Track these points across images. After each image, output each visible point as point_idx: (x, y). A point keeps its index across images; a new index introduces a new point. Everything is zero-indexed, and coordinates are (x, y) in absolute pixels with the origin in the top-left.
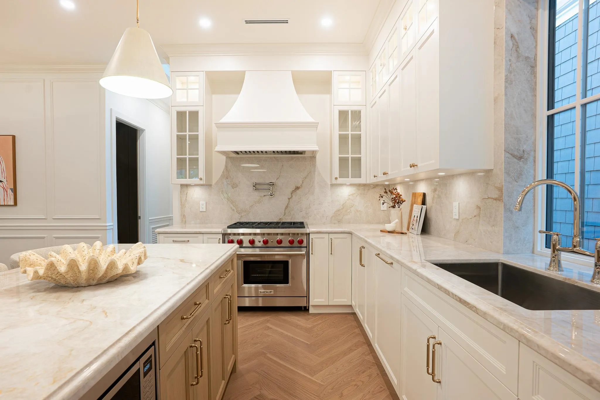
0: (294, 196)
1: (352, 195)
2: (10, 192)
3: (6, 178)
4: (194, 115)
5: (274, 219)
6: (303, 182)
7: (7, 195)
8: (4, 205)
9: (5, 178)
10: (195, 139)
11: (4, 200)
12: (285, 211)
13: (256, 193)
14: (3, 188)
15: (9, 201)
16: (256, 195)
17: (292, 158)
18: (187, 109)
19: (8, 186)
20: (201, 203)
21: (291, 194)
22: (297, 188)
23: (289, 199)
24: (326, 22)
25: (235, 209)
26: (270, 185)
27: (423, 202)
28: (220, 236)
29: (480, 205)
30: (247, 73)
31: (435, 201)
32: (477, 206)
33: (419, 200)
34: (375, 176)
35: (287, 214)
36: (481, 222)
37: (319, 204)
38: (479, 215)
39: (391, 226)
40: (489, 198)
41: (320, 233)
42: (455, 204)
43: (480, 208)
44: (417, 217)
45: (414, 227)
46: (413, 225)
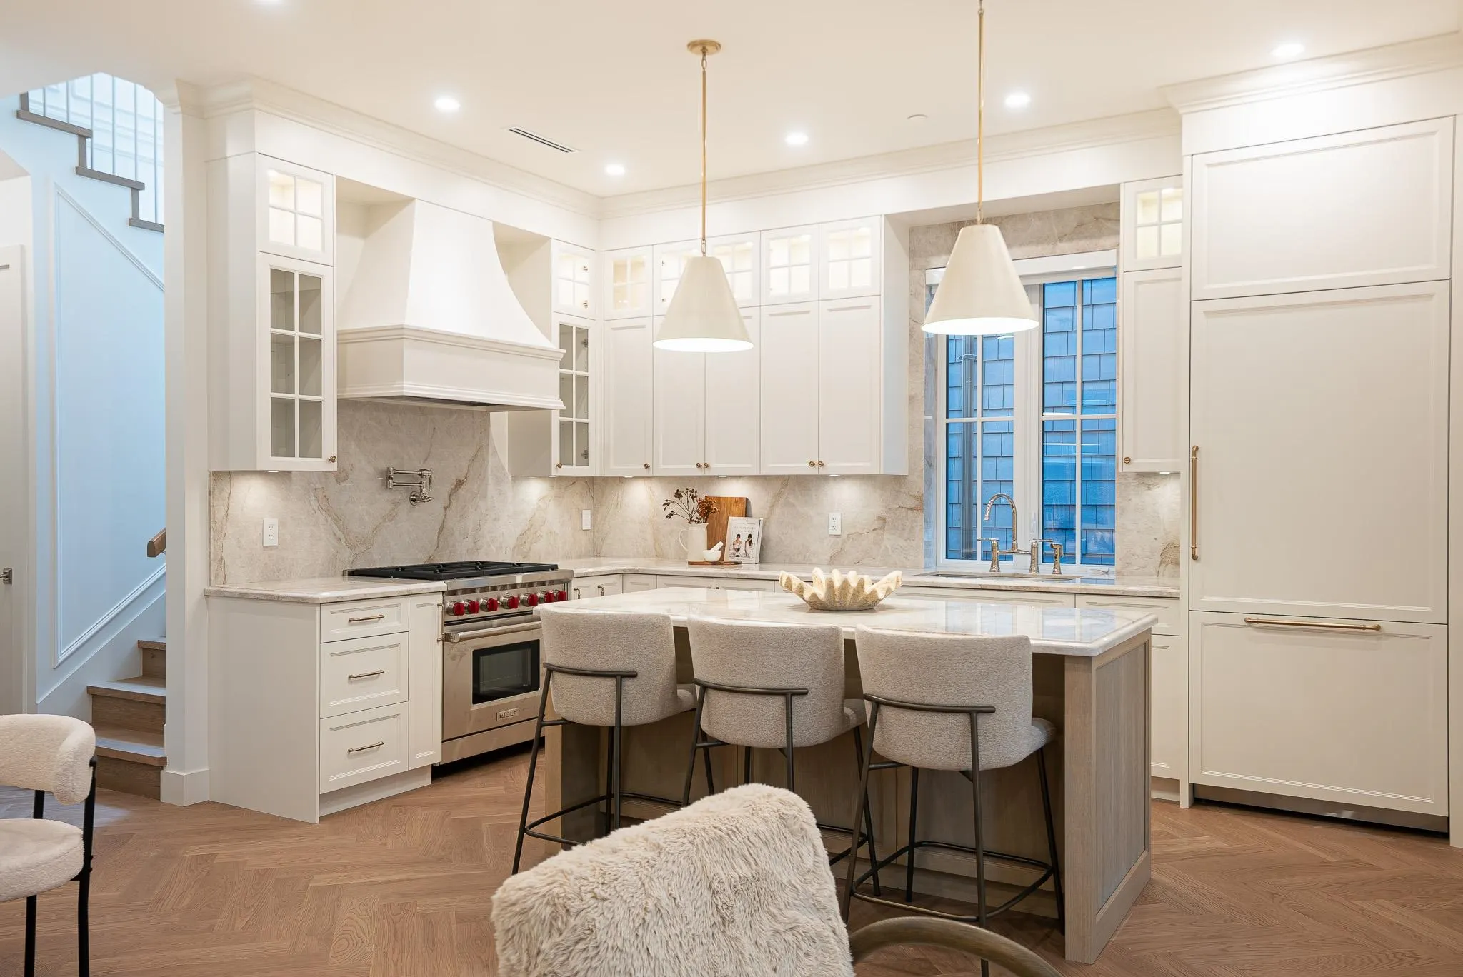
0: (454, 503)
1: (544, 498)
4: (312, 288)
5: (420, 560)
6: (469, 471)
10: (312, 348)
12: (438, 537)
13: (386, 496)
16: (384, 501)
17: (451, 412)
18: (296, 267)
20: (267, 522)
21: (450, 496)
22: (460, 483)
23: (446, 509)
24: (615, 170)
25: (342, 537)
26: (422, 476)
27: (746, 513)
28: (439, 599)
29: (884, 515)
30: (417, 203)
31: (777, 511)
32: (880, 518)
33: (734, 509)
34: (647, 466)
35: (440, 546)
36: (886, 536)
37: (495, 519)
38: (883, 528)
39: (714, 554)
40: (899, 507)
41: (586, 576)
42: (831, 515)
43: (884, 520)
44: (750, 536)
45: (742, 552)
46: (738, 550)
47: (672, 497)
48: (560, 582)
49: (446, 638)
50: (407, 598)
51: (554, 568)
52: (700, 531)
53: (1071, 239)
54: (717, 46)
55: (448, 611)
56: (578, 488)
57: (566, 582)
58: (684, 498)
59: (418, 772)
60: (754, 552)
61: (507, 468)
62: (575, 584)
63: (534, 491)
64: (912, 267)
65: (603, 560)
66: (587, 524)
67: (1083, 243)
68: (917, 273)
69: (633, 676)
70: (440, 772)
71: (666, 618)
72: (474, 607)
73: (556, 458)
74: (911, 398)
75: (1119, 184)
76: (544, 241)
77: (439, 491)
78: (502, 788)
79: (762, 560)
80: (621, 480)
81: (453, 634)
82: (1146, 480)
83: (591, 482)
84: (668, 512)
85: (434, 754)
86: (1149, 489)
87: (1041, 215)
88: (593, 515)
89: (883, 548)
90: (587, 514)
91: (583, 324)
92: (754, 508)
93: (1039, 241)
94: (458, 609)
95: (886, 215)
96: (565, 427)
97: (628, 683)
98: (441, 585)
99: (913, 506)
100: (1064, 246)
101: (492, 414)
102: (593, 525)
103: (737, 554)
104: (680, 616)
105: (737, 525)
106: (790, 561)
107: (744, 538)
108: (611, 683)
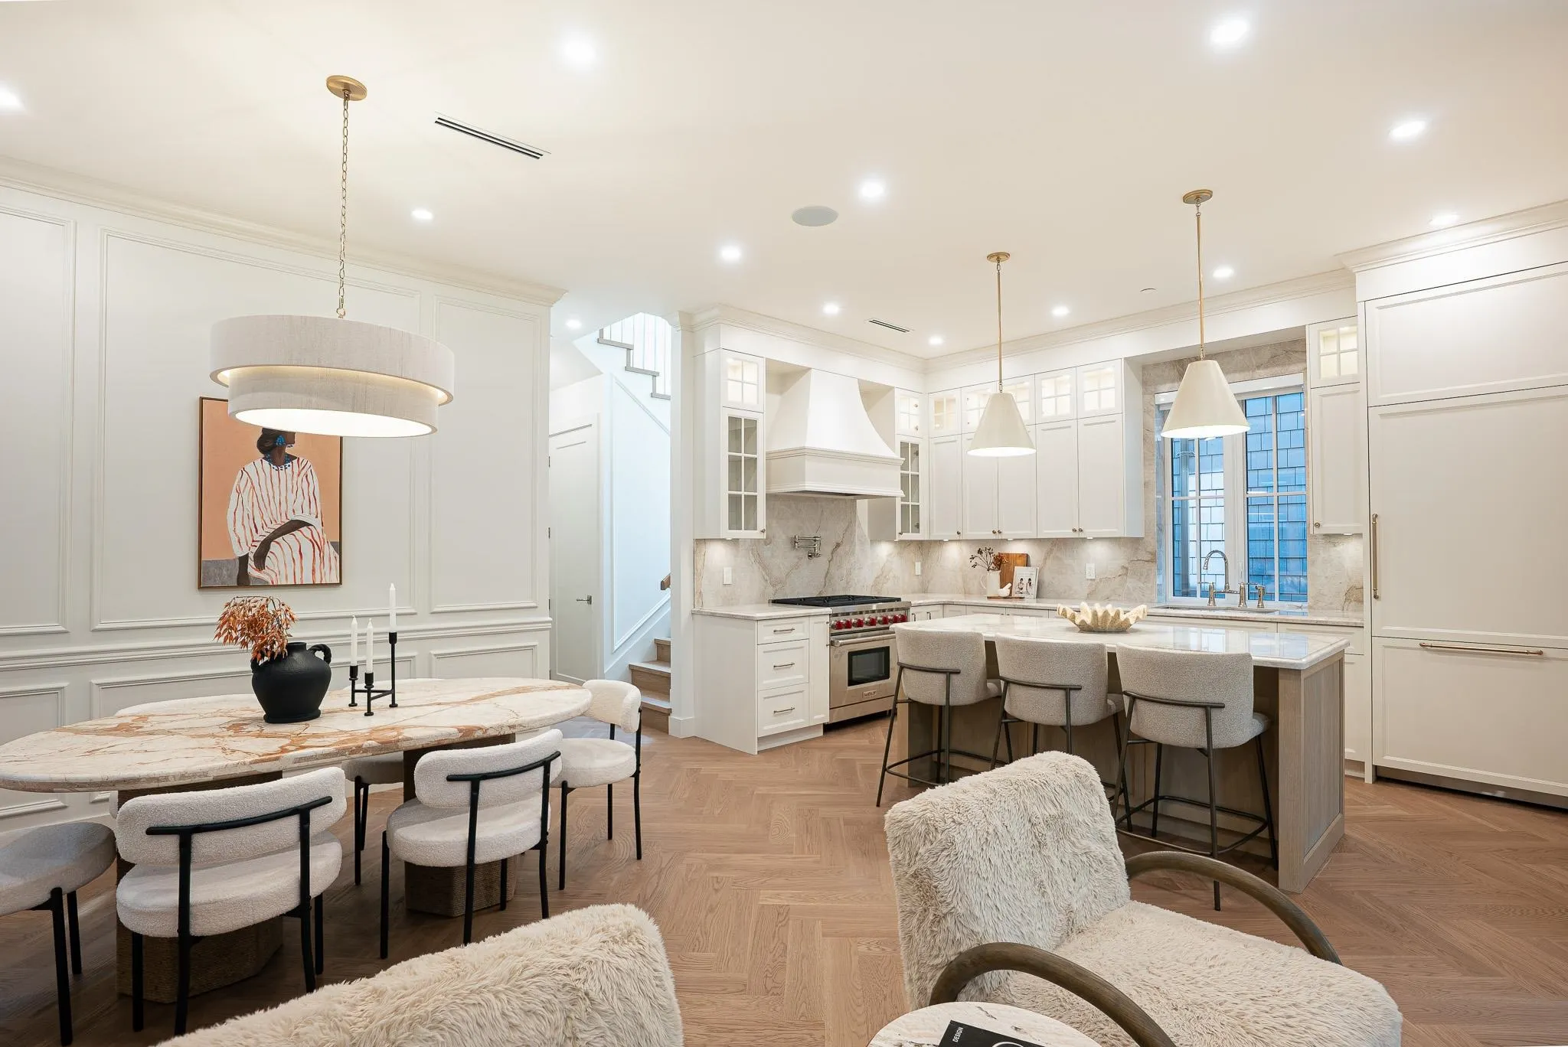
0: (834, 558)
1: (891, 554)
2: (329, 550)
3: (319, 515)
4: (752, 425)
6: (843, 537)
7: (322, 559)
8: (314, 585)
9: (317, 517)
10: (752, 463)
11: (314, 570)
12: (825, 579)
13: (794, 553)
14: (310, 540)
15: (328, 572)
16: (792, 556)
17: (833, 500)
18: (742, 415)
19: (325, 535)
20: (725, 569)
21: (832, 553)
22: (838, 545)
23: (829, 562)
24: (936, 341)
25: (768, 578)
26: (815, 541)
27: (1027, 564)
28: (827, 618)
29: (1127, 565)
30: (813, 371)
31: (1049, 562)
32: (1123, 567)
33: (1019, 561)
34: (958, 533)
35: (827, 584)
36: (1129, 580)
37: (860, 569)
38: (1126, 574)
39: (1005, 591)
40: (1138, 560)
41: (920, 605)
42: (1088, 566)
43: (1127, 569)
44: (1030, 579)
45: (1024, 590)
46: (1022, 589)
47: (976, 554)
48: (903, 609)
49: (832, 644)
50: (808, 618)
51: (899, 600)
52: (995, 576)
53: (1267, 367)
54: (1007, 255)
55: (833, 627)
56: (912, 548)
57: (907, 609)
58: (984, 554)
59: (816, 727)
60: (1033, 590)
61: (867, 534)
62: (912, 610)
63: (885, 550)
64: (1144, 394)
65: (929, 595)
66: (918, 571)
67: (1277, 369)
68: (1148, 397)
69: (958, 672)
70: (828, 728)
71: (980, 635)
72: (848, 625)
73: (899, 529)
74: (1146, 484)
75: (1305, 326)
76: (891, 389)
77: (826, 550)
78: (867, 741)
79: (1038, 596)
80: (940, 542)
81: (836, 641)
82: (1332, 540)
83: (920, 544)
84: (973, 563)
85: (824, 717)
86: (1335, 546)
87: (1242, 352)
88: (922, 566)
89: (1126, 588)
90: (918, 565)
91: (914, 441)
92: (1032, 561)
93: (1242, 370)
94: (839, 626)
95: (1125, 358)
96: (904, 508)
97: (954, 677)
98: (829, 610)
99: (1148, 559)
100: (1261, 372)
101: (858, 501)
102: (922, 571)
103: (1021, 591)
104: (989, 634)
105: (1020, 572)
106: (1059, 597)
107: (1026, 581)
108: (943, 677)
